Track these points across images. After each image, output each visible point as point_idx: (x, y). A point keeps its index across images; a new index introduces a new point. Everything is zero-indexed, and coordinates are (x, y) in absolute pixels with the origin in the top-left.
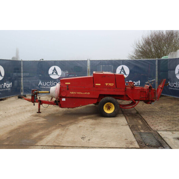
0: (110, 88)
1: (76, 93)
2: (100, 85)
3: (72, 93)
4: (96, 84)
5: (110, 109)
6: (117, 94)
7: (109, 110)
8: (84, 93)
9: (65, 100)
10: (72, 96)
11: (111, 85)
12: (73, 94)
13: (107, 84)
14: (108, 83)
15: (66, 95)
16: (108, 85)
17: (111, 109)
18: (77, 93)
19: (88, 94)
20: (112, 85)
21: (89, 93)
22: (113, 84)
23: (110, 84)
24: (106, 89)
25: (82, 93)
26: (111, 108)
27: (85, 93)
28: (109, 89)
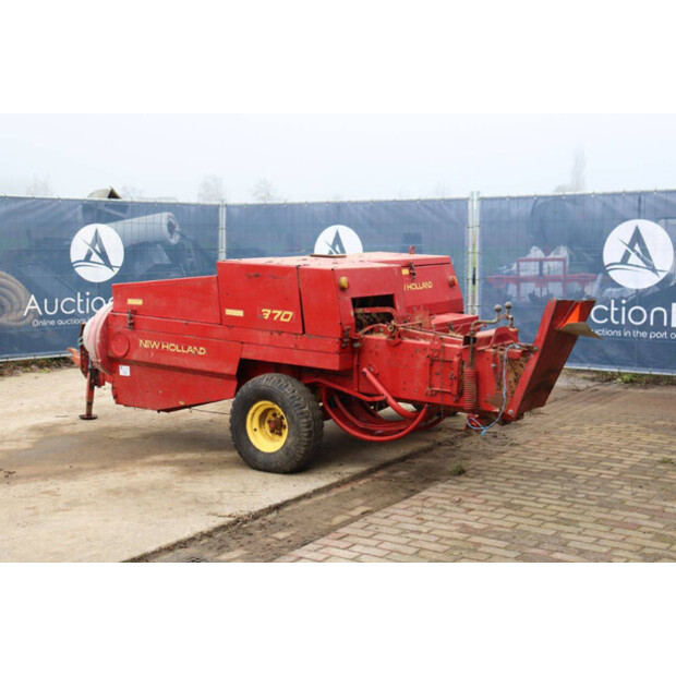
0: (280, 333)
1: (161, 346)
2: (240, 313)
3: (146, 344)
4: (229, 312)
6: (308, 363)
8: (186, 349)
9: (128, 374)
10: (146, 359)
11: (282, 319)
12: (149, 350)
13: (267, 312)
14: (272, 308)
15: (125, 355)
16: (272, 315)
18: (163, 346)
19: (200, 353)
20: (286, 316)
21: (202, 351)
22: (291, 314)
23: (279, 313)
24: (263, 337)
25: (180, 348)
27: (190, 349)
28: (276, 335)
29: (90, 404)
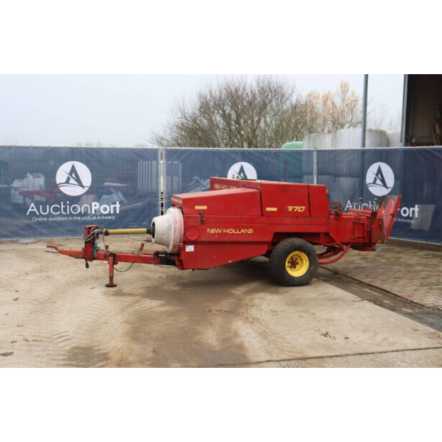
0: (297, 218)
1: (222, 231)
2: (275, 209)
3: (212, 231)
4: (268, 209)
5: (295, 267)
6: (312, 231)
7: (293, 269)
8: (240, 231)
9: (193, 250)
10: (212, 239)
11: (299, 211)
12: (214, 234)
13: (290, 208)
14: (293, 205)
15: (198, 238)
16: (293, 209)
17: (298, 266)
18: (224, 231)
19: (249, 232)
20: (301, 209)
21: (250, 231)
22: (304, 208)
23: (297, 208)
24: (288, 220)
25: (236, 231)
26: (298, 263)
27: (243, 231)
28: (295, 218)
29: (111, 278)
